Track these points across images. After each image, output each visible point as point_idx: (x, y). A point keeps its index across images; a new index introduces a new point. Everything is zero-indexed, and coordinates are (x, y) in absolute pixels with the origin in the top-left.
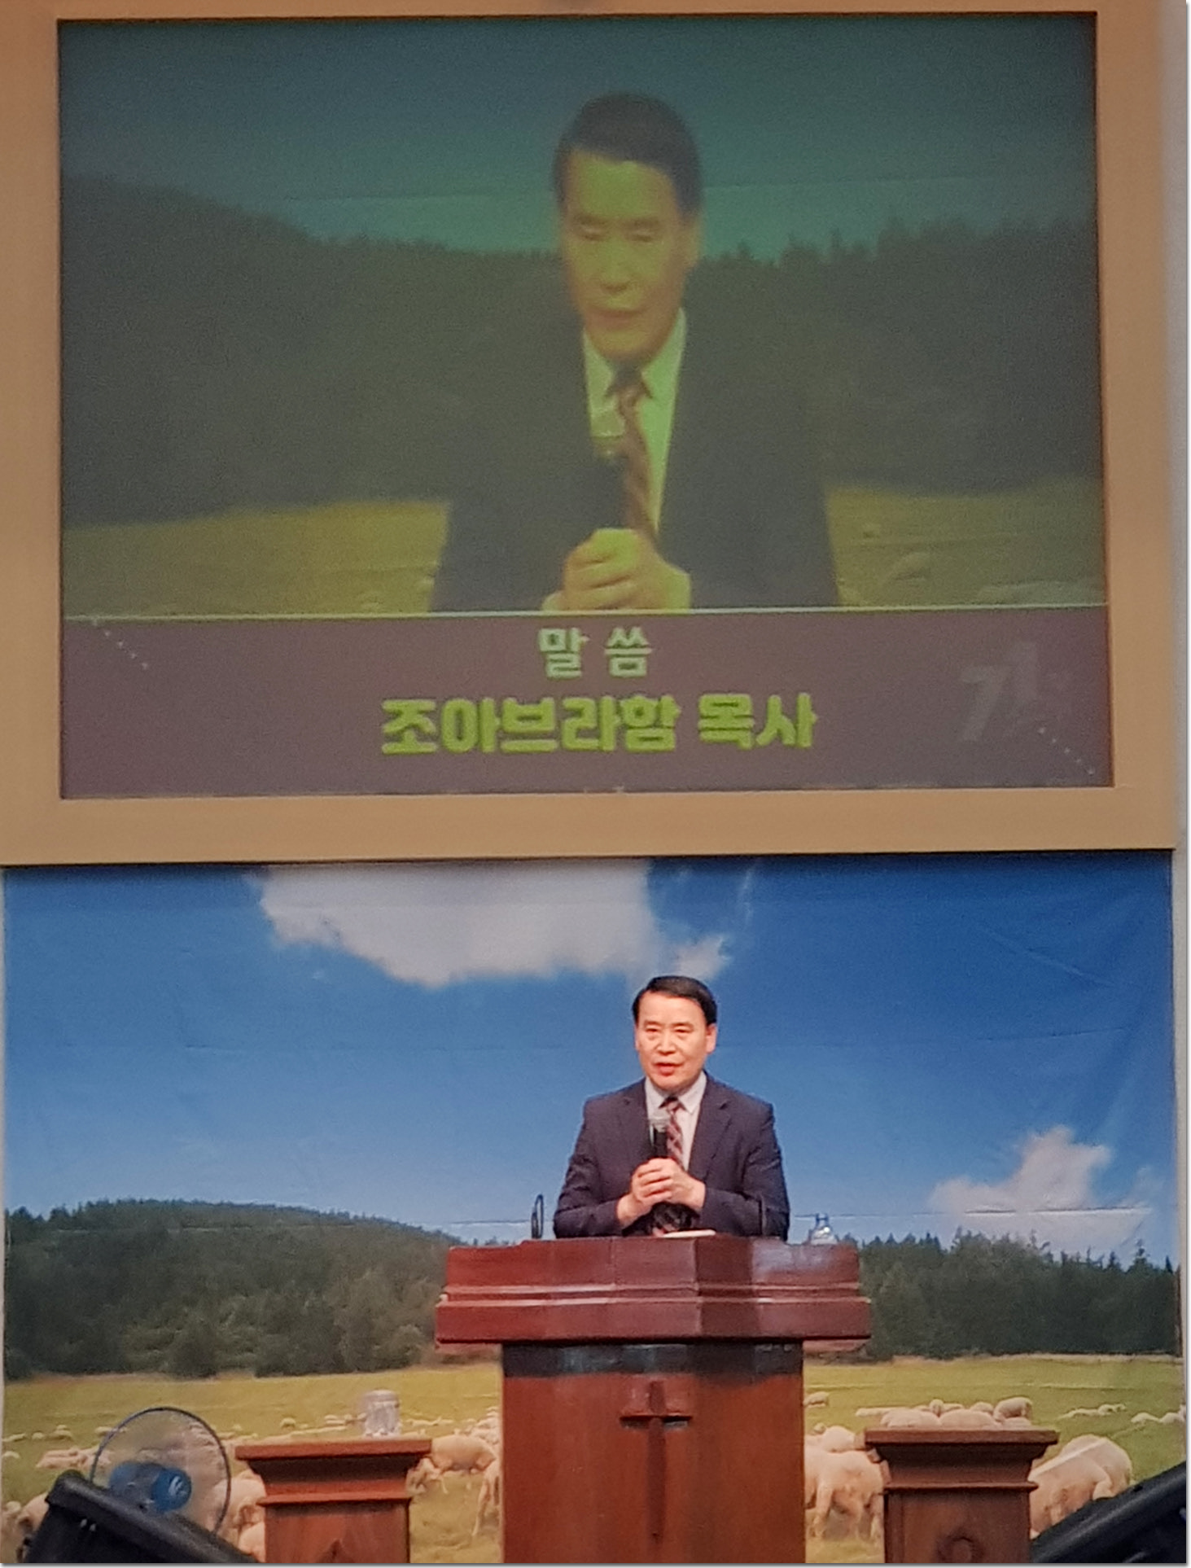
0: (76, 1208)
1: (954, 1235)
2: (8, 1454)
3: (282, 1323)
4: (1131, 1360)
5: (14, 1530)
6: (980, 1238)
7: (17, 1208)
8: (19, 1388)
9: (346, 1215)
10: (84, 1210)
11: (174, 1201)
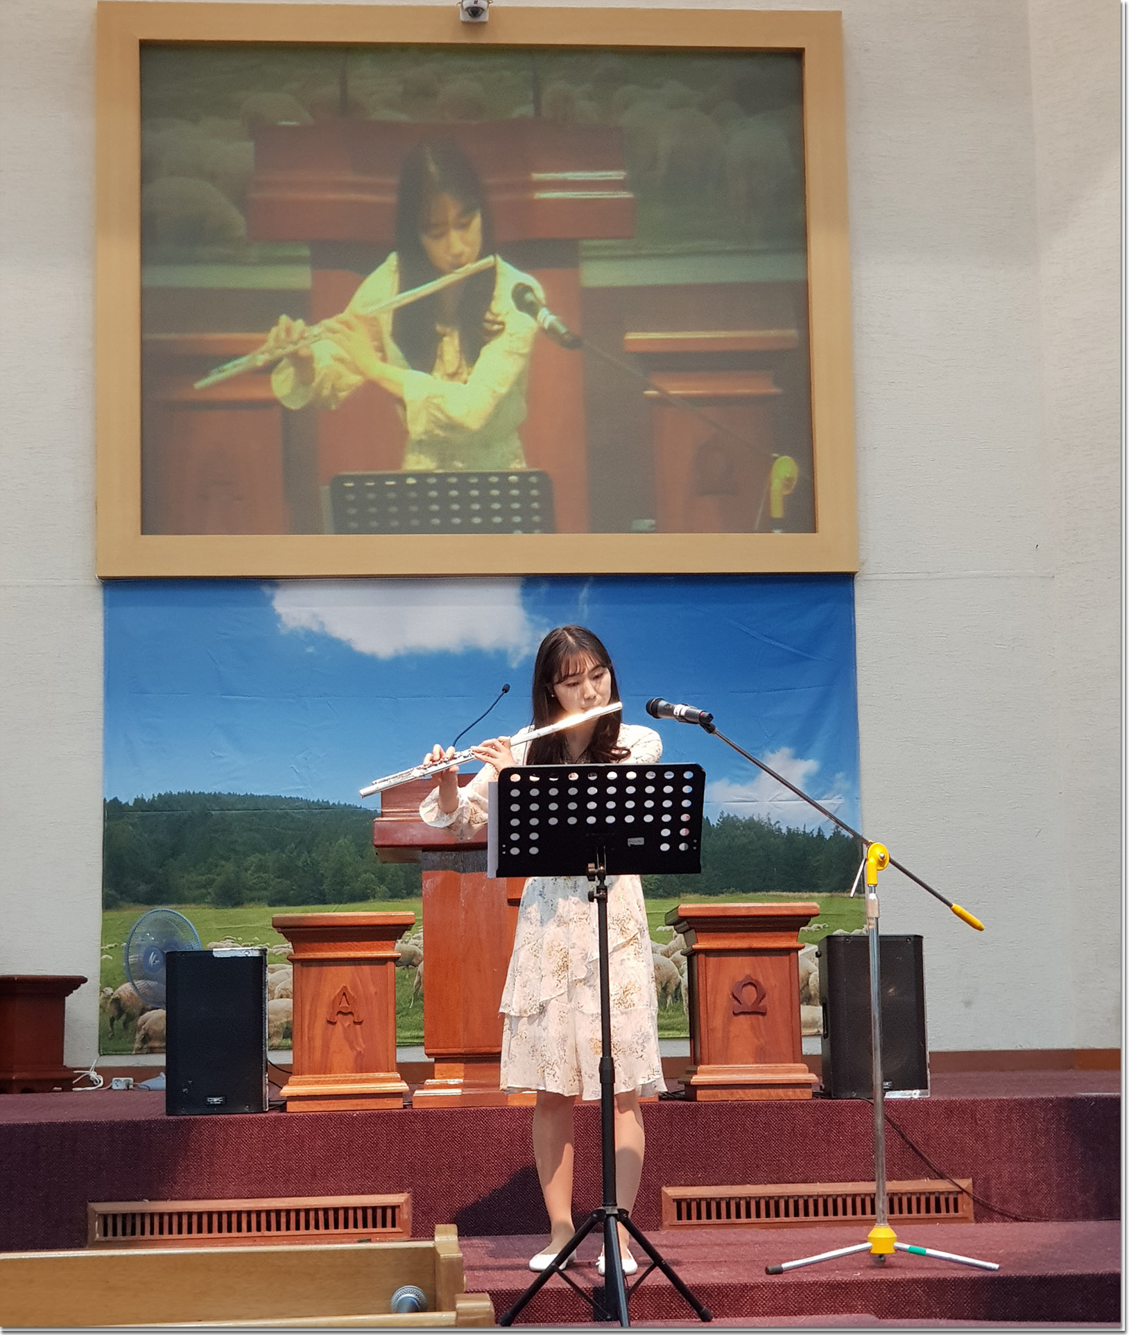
0: (151, 797)
1: (719, 818)
2: (104, 956)
3: (285, 871)
4: (832, 897)
5: (108, 1005)
6: (735, 819)
7: (112, 799)
8: (113, 914)
9: (328, 802)
10: (156, 799)
11: (215, 793)
